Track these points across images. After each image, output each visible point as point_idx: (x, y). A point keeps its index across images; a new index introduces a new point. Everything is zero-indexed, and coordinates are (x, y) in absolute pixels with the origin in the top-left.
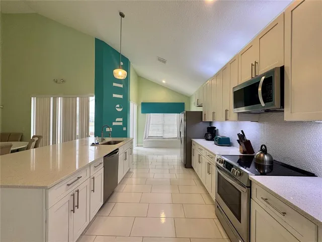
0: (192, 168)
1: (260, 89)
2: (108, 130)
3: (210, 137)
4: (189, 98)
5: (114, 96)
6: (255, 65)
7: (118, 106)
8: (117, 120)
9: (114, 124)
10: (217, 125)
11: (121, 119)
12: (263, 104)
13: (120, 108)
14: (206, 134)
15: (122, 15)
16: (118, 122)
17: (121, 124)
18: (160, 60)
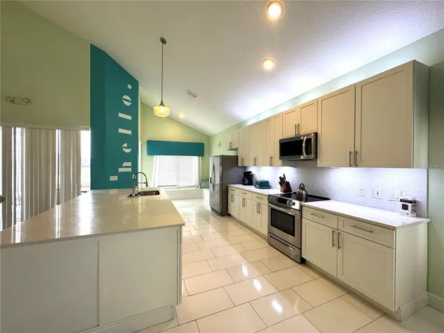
0: (230, 215)
1: (304, 145)
2: (114, 178)
3: (247, 182)
4: (209, 138)
5: (121, 131)
6: (298, 126)
7: (125, 145)
8: (125, 164)
9: (121, 170)
10: (253, 170)
11: (130, 164)
12: (305, 156)
13: (128, 148)
14: (244, 179)
15: (163, 41)
16: (126, 168)
17: (129, 170)
18: (189, 93)
